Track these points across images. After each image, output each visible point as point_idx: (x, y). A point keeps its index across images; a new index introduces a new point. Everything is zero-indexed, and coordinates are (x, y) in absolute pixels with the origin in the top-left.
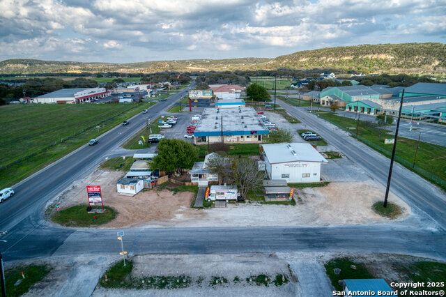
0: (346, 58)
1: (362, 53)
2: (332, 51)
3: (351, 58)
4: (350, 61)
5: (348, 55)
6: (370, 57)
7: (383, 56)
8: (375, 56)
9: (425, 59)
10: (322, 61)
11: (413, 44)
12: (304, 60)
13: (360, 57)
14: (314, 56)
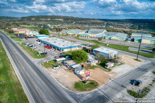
0: (49, 19)
1: (53, 18)
2: (44, 16)
3: (50, 19)
4: (50, 20)
5: (49, 18)
6: (56, 19)
7: (60, 20)
8: (58, 19)
9: (72, 21)
10: (41, 20)
11: (67, 16)
12: (33, 19)
13: (53, 19)
14: (37, 18)
